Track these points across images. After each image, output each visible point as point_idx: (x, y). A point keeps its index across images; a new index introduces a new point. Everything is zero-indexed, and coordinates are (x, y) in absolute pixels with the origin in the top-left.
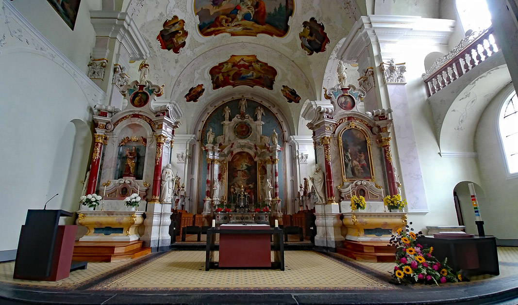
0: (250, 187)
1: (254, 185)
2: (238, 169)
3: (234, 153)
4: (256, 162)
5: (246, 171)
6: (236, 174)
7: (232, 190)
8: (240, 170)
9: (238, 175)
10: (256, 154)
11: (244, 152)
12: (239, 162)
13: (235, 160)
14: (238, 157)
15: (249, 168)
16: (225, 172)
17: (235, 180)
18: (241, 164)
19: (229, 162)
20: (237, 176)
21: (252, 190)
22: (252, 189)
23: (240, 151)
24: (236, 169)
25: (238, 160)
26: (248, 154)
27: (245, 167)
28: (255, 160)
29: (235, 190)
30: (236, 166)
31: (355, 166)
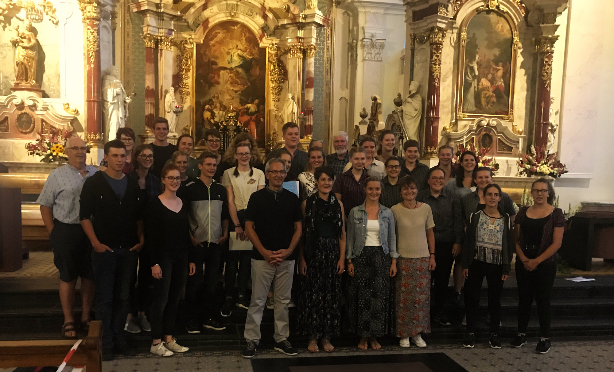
0: (248, 109)
1: (258, 106)
2: (221, 64)
3: (210, 25)
4: (263, 50)
5: (240, 70)
6: (216, 78)
7: (207, 115)
8: (224, 68)
9: (221, 80)
10: (264, 29)
11: (235, 23)
12: (224, 49)
13: (212, 42)
14: (220, 36)
15: (247, 65)
16: (188, 70)
17: (213, 91)
18: (228, 53)
19: (198, 45)
20: (218, 83)
21: (253, 118)
22: (251, 114)
23: (225, 19)
24: (216, 64)
25: (221, 43)
26: (245, 27)
27: (237, 61)
28: (261, 45)
29: (213, 115)
30: (217, 58)
31: (484, 89)
